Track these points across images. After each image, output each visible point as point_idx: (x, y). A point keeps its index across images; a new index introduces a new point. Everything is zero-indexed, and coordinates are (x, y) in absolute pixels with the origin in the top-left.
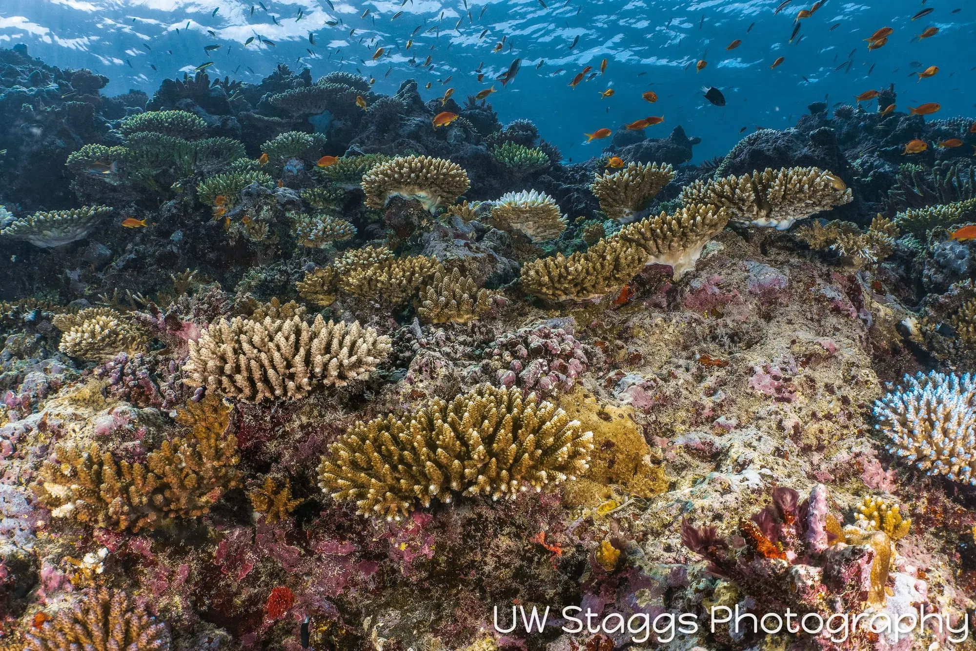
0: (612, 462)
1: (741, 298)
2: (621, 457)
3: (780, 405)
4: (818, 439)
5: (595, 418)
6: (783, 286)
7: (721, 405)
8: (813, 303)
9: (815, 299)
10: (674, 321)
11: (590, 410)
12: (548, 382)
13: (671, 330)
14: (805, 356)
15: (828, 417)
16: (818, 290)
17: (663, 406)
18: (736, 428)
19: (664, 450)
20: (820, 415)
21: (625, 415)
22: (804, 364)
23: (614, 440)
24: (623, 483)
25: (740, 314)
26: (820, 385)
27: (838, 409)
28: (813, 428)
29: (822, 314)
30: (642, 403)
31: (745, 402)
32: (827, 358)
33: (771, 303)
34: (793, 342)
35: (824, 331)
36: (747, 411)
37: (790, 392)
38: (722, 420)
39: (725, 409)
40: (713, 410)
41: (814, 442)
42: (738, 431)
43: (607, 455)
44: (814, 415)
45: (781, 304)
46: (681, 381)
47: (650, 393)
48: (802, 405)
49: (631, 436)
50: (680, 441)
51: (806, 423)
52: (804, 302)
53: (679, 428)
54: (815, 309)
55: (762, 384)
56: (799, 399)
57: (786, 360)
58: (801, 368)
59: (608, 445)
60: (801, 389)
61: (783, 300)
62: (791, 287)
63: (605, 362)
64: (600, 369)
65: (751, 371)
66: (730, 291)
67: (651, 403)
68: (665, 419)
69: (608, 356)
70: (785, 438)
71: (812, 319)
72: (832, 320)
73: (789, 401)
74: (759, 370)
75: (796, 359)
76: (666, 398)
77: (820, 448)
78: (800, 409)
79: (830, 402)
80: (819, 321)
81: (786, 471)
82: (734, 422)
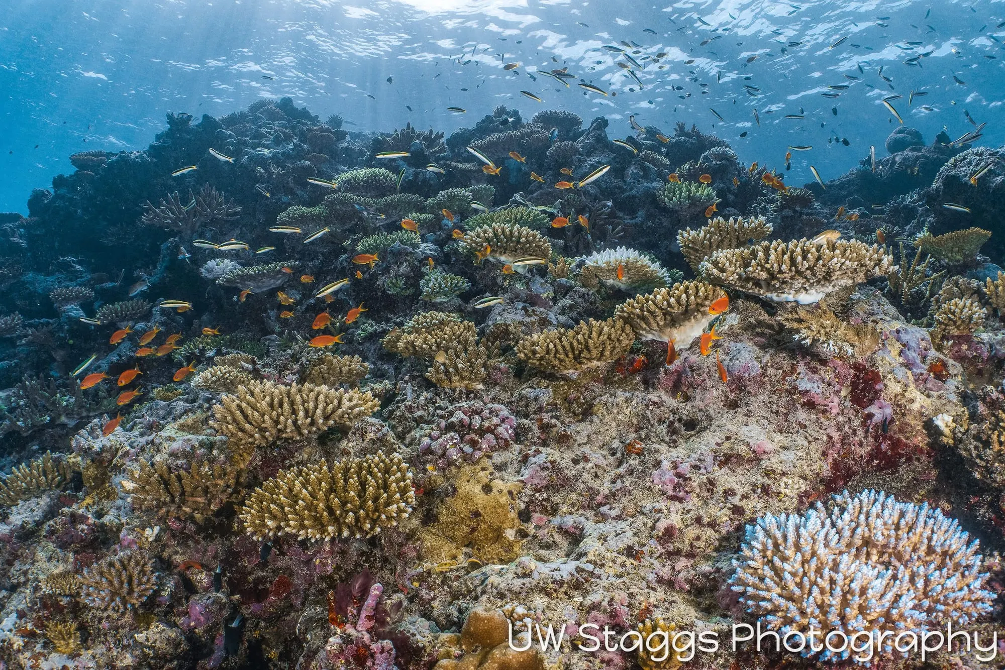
0: (473, 530)
1: (709, 383)
2: (483, 526)
3: (669, 503)
4: (691, 545)
5: (477, 489)
6: (752, 374)
7: (614, 495)
8: (783, 395)
9: (787, 390)
10: (634, 402)
11: (478, 482)
12: (454, 454)
13: (627, 411)
14: (725, 455)
15: (713, 525)
16: (795, 381)
17: (563, 486)
18: (613, 518)
19: (538, 527)
20: (706, 520)
21: (505, 491)
22: (722, 464)
23: (482, 511)
24: (478, 549)
25: (702, 400)
26: (720, 489)
27: (726, 518)
28: (692, 532)
29: (791, 407)
30: (536, 481)
31: (639, 495)
32: (750, 461)
33: (741, 391)
34: (728, 438)
35: (788, 427)
36: (636, 504)
37: (687, 492)
38: (604, 509)
39: (617, 498)
40: (606, 497)
41: (686, 547)
42: (614, 522)
43: (473, 523)
44: (698, 520)
45: (749, 393)
46: (590, 465)
47: (545, 473)
48: (693, 508)
49: (500, 510)
50: (556, 521)
51: (687, 526)
52: (774, 393)
53: (564, 509)
54: (783, 402)
55: (664, 478)
56: (693, 502)
57: (702, 458)
58: (716, 468)
59: (477, 514)
60: (698, 490)
61: (752, 388)
62: (764, 374)
63: (539, 438)
64: (534, 444)
65: (658, 464)
66: (699, 375)
67: (545, 483)
68: (557, 499)
69: (543, 432)
70: (652, 537)
71: (777, 413)
72: (802, 415)
73: (681, 500)
74: (666, 464)
75: (715, 459)
76: (566, 480)
77: (691, 555)
78: (689, 511)
79: (721, 509)
80: (786, 415)
81: (620, 570)
82: (613, 513)
